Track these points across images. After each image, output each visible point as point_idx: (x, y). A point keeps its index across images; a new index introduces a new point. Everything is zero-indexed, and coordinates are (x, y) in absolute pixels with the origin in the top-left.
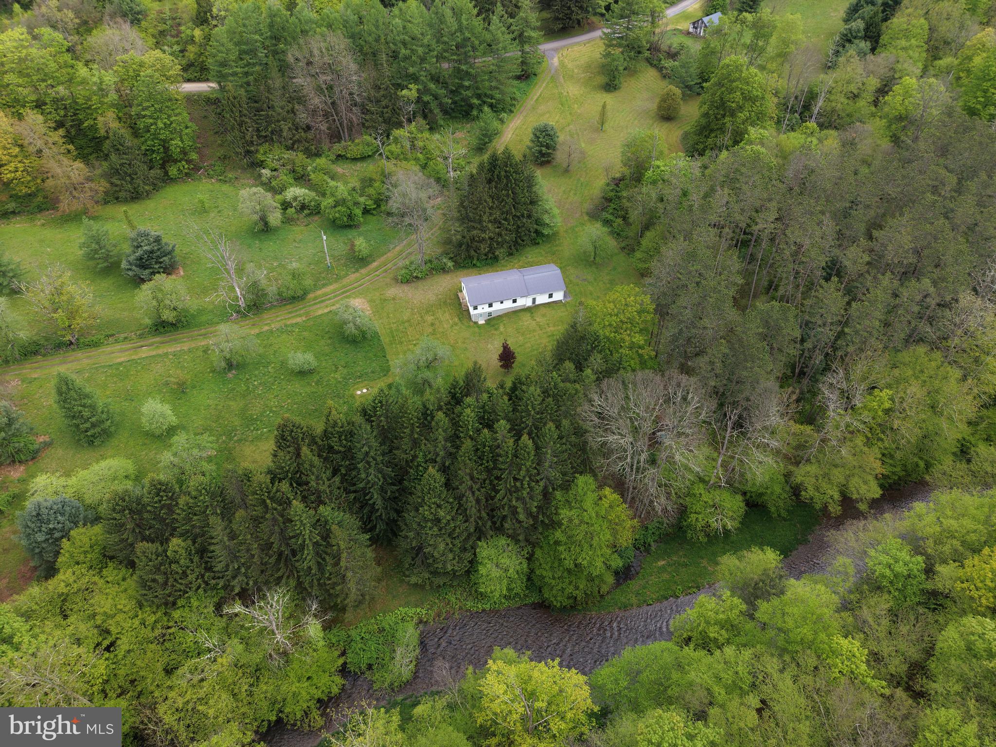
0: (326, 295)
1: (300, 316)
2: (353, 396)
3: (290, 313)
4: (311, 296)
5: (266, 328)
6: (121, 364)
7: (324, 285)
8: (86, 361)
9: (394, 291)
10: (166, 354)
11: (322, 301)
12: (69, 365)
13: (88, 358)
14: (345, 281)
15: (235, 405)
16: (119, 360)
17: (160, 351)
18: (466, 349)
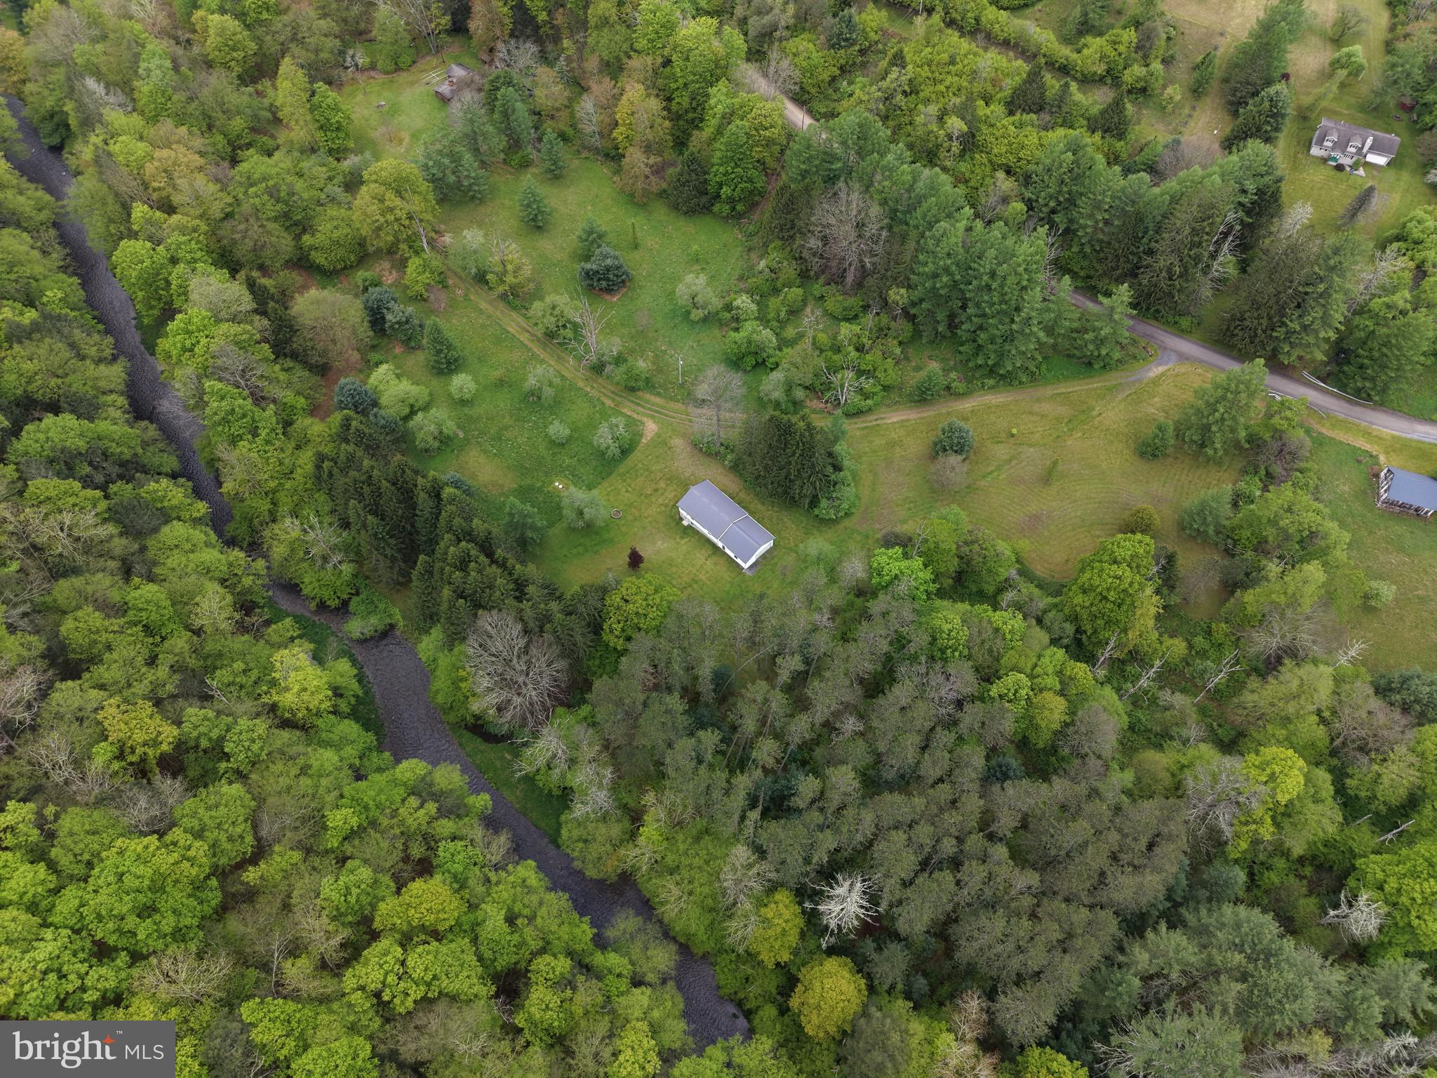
0: (647, 401)
1: (613, 400)
2: (553, 482)
3: (613, 393)
4: (640, 393)
5: (588, 389)
6: (508, 332)
7: (659, 394)
8: (498, 313)
9: (678, 442)
10: (529, 350)
11: (638, 404)
12: (489, 307)
13: (502, 312)
14: (672, 405)
15: (507, 421)
16: (510, 329)
17: (530, 345)
18: (644, 528)
